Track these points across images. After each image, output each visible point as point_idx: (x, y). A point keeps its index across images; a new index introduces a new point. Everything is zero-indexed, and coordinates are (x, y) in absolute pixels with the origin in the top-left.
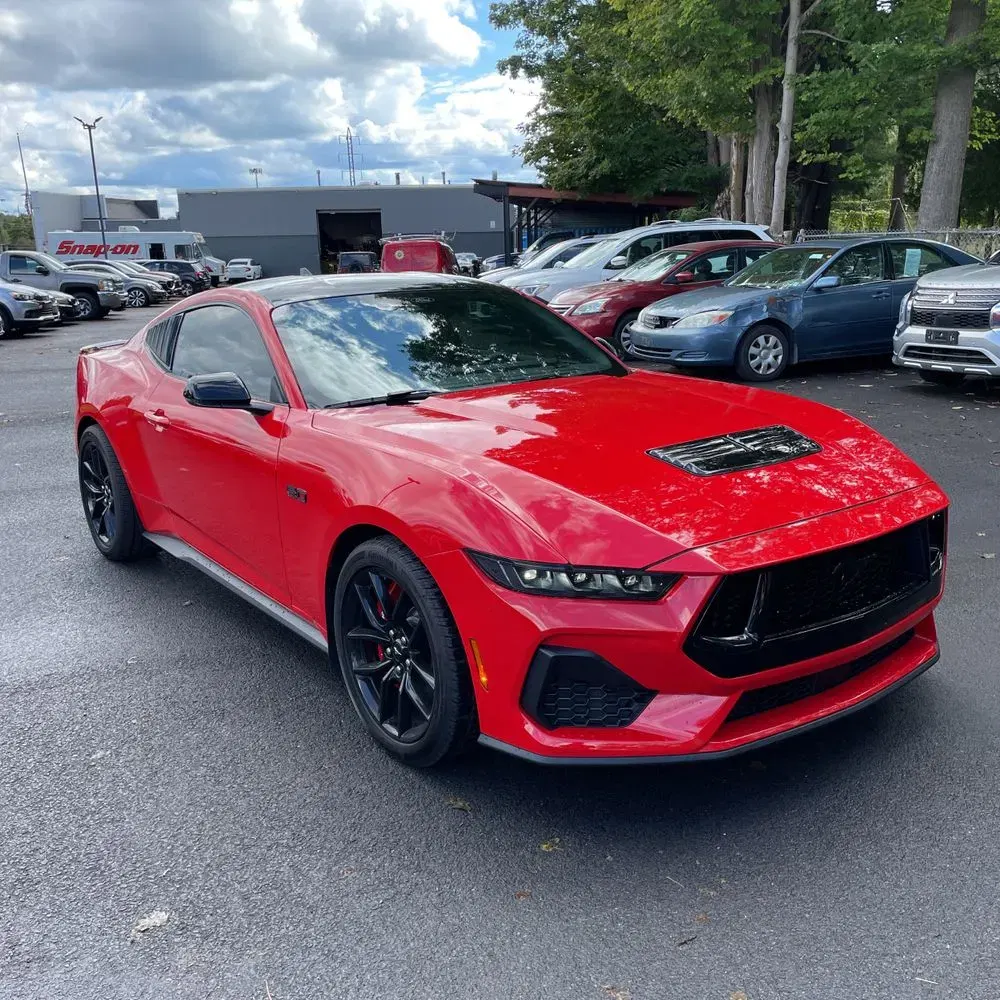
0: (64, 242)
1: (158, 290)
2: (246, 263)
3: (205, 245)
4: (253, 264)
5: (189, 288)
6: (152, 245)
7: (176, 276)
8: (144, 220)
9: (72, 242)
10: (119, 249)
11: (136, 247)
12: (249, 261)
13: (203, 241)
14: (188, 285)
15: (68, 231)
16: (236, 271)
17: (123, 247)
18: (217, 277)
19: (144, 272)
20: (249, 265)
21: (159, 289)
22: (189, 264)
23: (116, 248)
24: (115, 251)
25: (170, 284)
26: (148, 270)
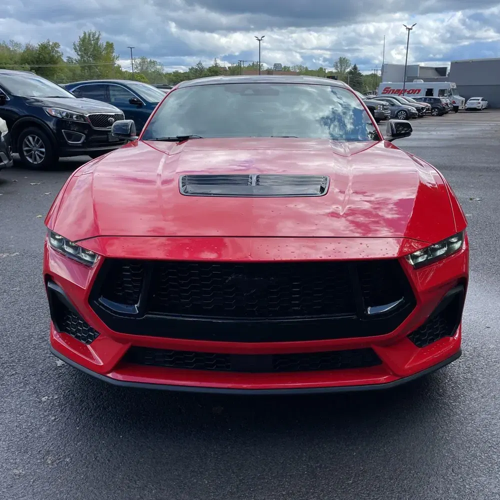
0: (386, 88)
1: (414, 112)
2: (479, 100)
3: (455, 89)
4: (482, 100)
5: (437, 111)
6: (428, 89)
7: (429, 105)
8: (436, 77)
9: (390, 88)
10: (411, 91)
11: (419, 91)
12: (481, 98)
13: (455, 87)
14: (436, 110)
15: (389, 83)
16: (472, 104)
17: (413, 90)
18: (458, 107)
19: (414, 102)
20: (480, 101)
21: (414, 110)
22: (439, 99)
23: (410, 91)
24: (409, 93)
25: (423, 108)
26: (415, 101)
